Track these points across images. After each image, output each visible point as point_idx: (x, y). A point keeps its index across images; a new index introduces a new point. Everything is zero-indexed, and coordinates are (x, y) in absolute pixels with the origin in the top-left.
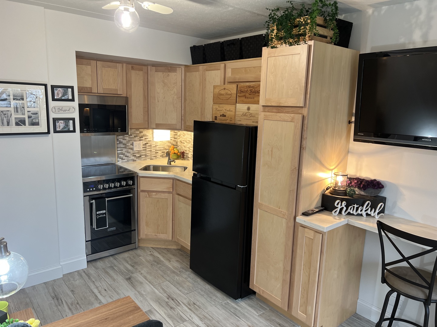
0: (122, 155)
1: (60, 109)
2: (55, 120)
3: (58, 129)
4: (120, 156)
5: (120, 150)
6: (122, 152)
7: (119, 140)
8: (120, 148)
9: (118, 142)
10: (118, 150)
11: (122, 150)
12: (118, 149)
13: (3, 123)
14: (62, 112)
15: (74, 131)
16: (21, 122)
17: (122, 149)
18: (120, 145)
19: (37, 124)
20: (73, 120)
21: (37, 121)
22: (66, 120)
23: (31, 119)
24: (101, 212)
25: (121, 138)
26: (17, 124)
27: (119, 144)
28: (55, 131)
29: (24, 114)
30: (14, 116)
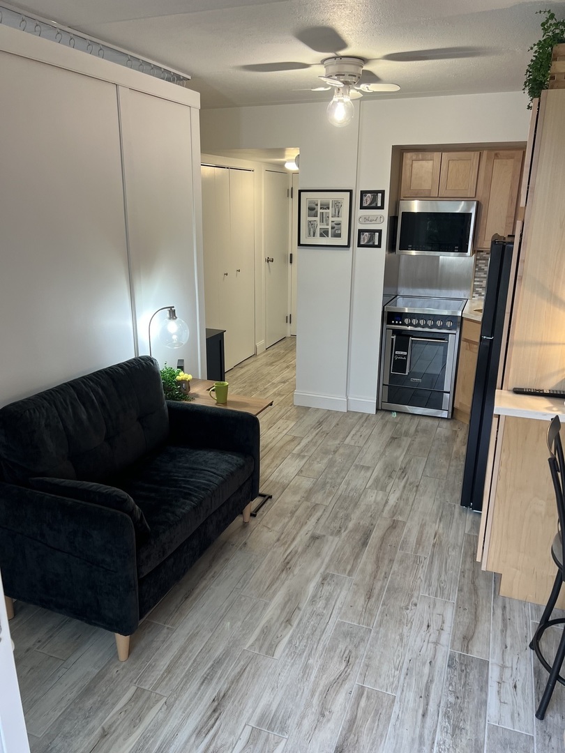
0: (481, 289)
1: (367, 219)
2: (361, 232)
3: (362, 243)
4: (477, 289)
5: (478, 281)
6: (481, 283)
7: (480, 265)
8: (478, 277)
9: (477, 269)
10: (475, 281)
11: (482, 282)
12: (476, 279)
13: (310, 234)
14: (369, 222)
15: (379, 246)
16: (324, 233)
17: (482, 279)
18: (479, 273)
19: (339, 236)
20: (380, 232)
21: (339, 232)
22: (372, 232)
23: (333, 230)
24: (402, 353)
25: (483, 263)
26: (321, 235)
27: (478, 271)
28: (359, 245)
29: (328, 225)
30: (319, 227)
